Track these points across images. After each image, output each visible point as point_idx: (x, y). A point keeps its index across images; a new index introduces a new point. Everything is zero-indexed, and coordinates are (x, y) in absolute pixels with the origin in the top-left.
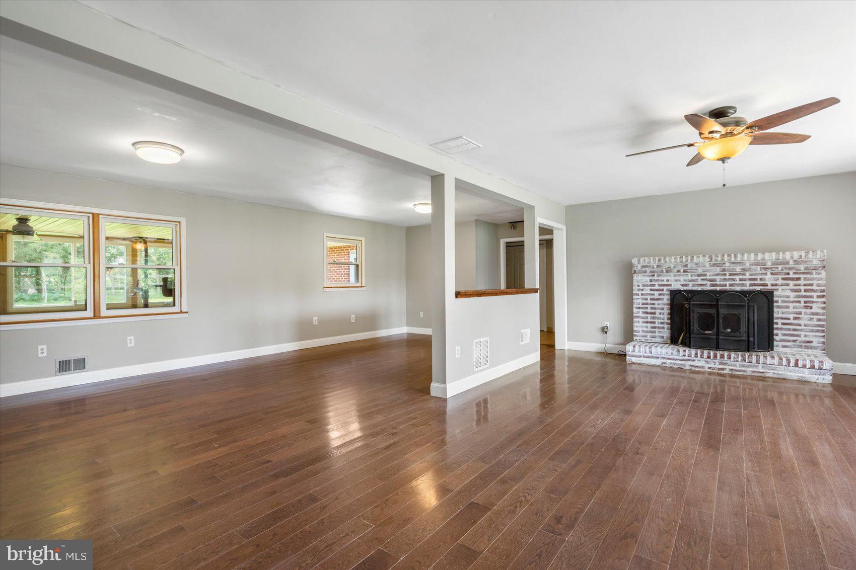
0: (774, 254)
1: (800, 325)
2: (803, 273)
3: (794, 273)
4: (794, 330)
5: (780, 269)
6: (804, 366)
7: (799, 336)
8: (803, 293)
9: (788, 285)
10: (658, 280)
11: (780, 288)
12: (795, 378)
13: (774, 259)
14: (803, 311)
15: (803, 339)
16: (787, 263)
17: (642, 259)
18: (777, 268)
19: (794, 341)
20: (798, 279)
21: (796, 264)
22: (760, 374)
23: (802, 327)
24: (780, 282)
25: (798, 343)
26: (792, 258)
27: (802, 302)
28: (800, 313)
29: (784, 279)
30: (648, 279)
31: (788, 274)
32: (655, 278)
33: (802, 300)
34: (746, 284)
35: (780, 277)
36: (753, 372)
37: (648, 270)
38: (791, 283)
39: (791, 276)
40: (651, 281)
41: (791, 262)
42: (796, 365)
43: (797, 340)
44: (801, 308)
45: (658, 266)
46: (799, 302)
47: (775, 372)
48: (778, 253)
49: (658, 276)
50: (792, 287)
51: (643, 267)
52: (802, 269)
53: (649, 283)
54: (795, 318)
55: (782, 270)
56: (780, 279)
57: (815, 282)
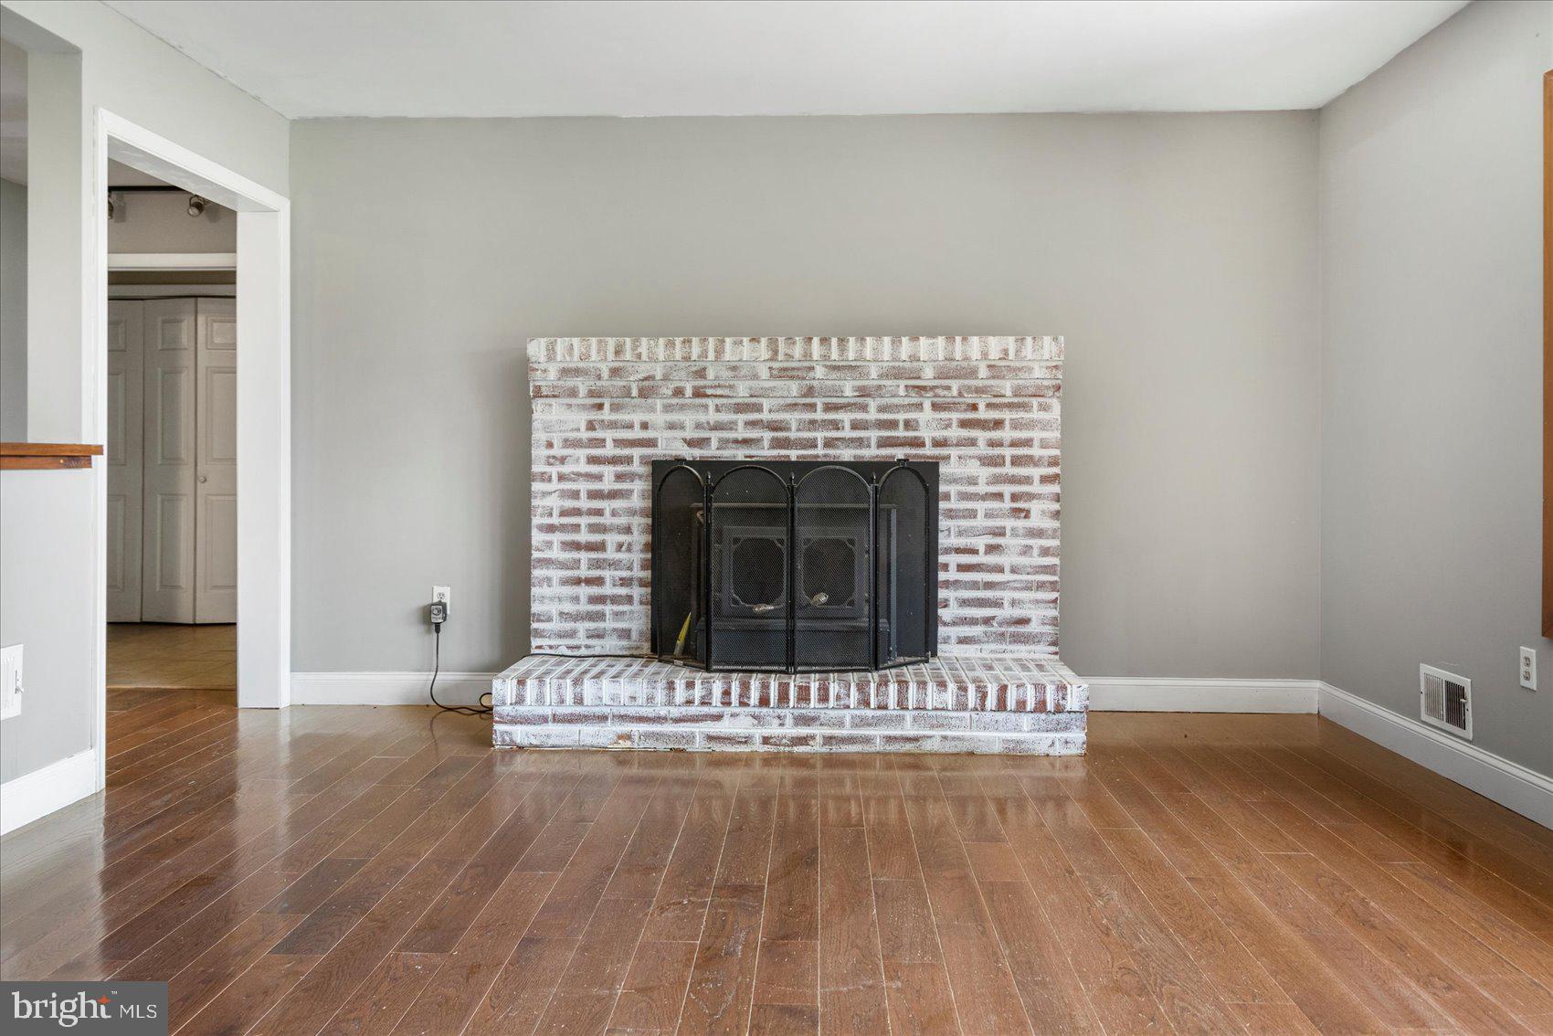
0: (941, 341)
1: (1000, 570)
2: (1010, 406)
3: (989, 406)
4: (989, 586)
5: (955, 392)
6: (1021, 707)
7: (997, 604)
8: (1008, 470)
9: (972, 442)
10: (613, 425)
11: (953, 452)
12: (997, 748)
13: (941, 358)
14: (1009, 523)
15: (1007, 612)
16: (973, 373)
17: (561, 345)
18: (948, 388)
19: (987, 621)
20: (998, 424)
21: (994, 377)
22: (908, 747)
23: (1007, 577)
24: (955, 433)
25: (995, 628)
26: (985, 355)
27: (1007, 497)
28: (1000, 532)
29: (964, 424)
30: (581, 418)
31: (974, 407)
32: (606, 414)
33: (1007, 490)
34: (869, 439)
35: (955, 416)
36: (889, 739)
37: (583, 385)
38: (982, 436)
39: (983, 414)
40: (591, 426)
41: (983, 372)
42: (1002, 706)
43: (993, 618)
44: (1003, 516)
45: (615, 372)
46: (999, 496)
47: (948, 733)
48: (950, 339)
49: (616, 408)
50: (982, 449)
51: (565, 372)
52: (1008, 393)
53: (585, 435)
54: (991, 549)
55: (960, 395)
56: (955, 424)
57: (1036, 435)
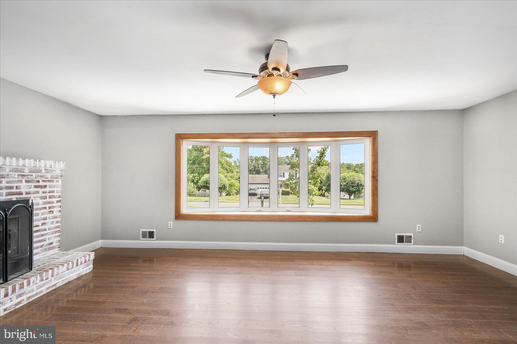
0: (32, 161)
1: (45, 230)
2: (49, 181)
3: (43, 181)
4: (42, 235)
5: (34, 177)
6: (81, 263)
7: (44, 240)
8: (48, 200)
9: (38, 192)
11: (32, 196)
13: (33, 166)
14: (48, 216)
15: (48, 242)
16: (40, 171)
18: (32, 176)
19: (42, 246)
20: (45, 186)
21: (46, 173)
22: (53, 288)
23: (47, 231)
24: (33, 190)
25: (44, 248)
26: (45, 166)
27: (48, 208)
28: (46, 219)
29: (35, 187)
31: (38, 181)
33: (47, 206)
34: (3, 193)
35: (33, 184)
38: (41, 190)
39: (41, 183)
41: (43, 171)
42: (77, 265)
43: (43, 245)
44: (47, 214)
46: (45, 208)
47: (63, 279)
48: (35, 160)
50: (41, 194)
52: (49, 177)
54: (43, 224)
55: (36, 178)
56: (33, 187)
57: (55, 189)
